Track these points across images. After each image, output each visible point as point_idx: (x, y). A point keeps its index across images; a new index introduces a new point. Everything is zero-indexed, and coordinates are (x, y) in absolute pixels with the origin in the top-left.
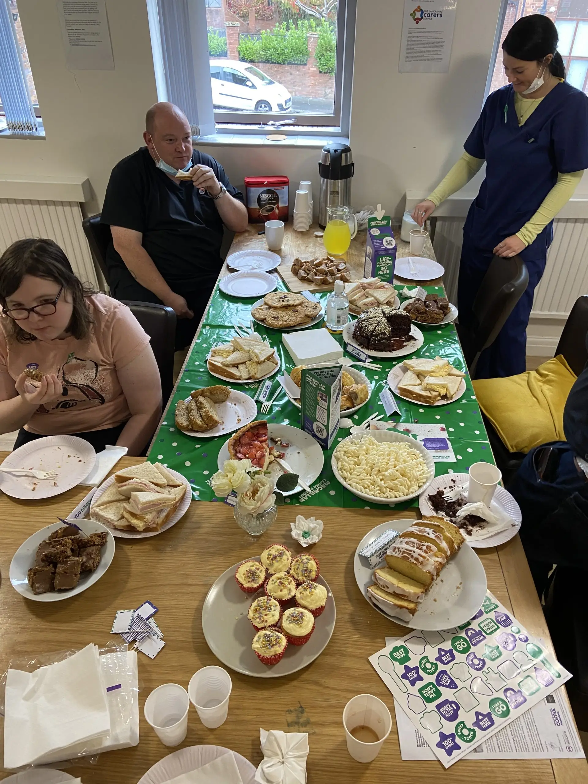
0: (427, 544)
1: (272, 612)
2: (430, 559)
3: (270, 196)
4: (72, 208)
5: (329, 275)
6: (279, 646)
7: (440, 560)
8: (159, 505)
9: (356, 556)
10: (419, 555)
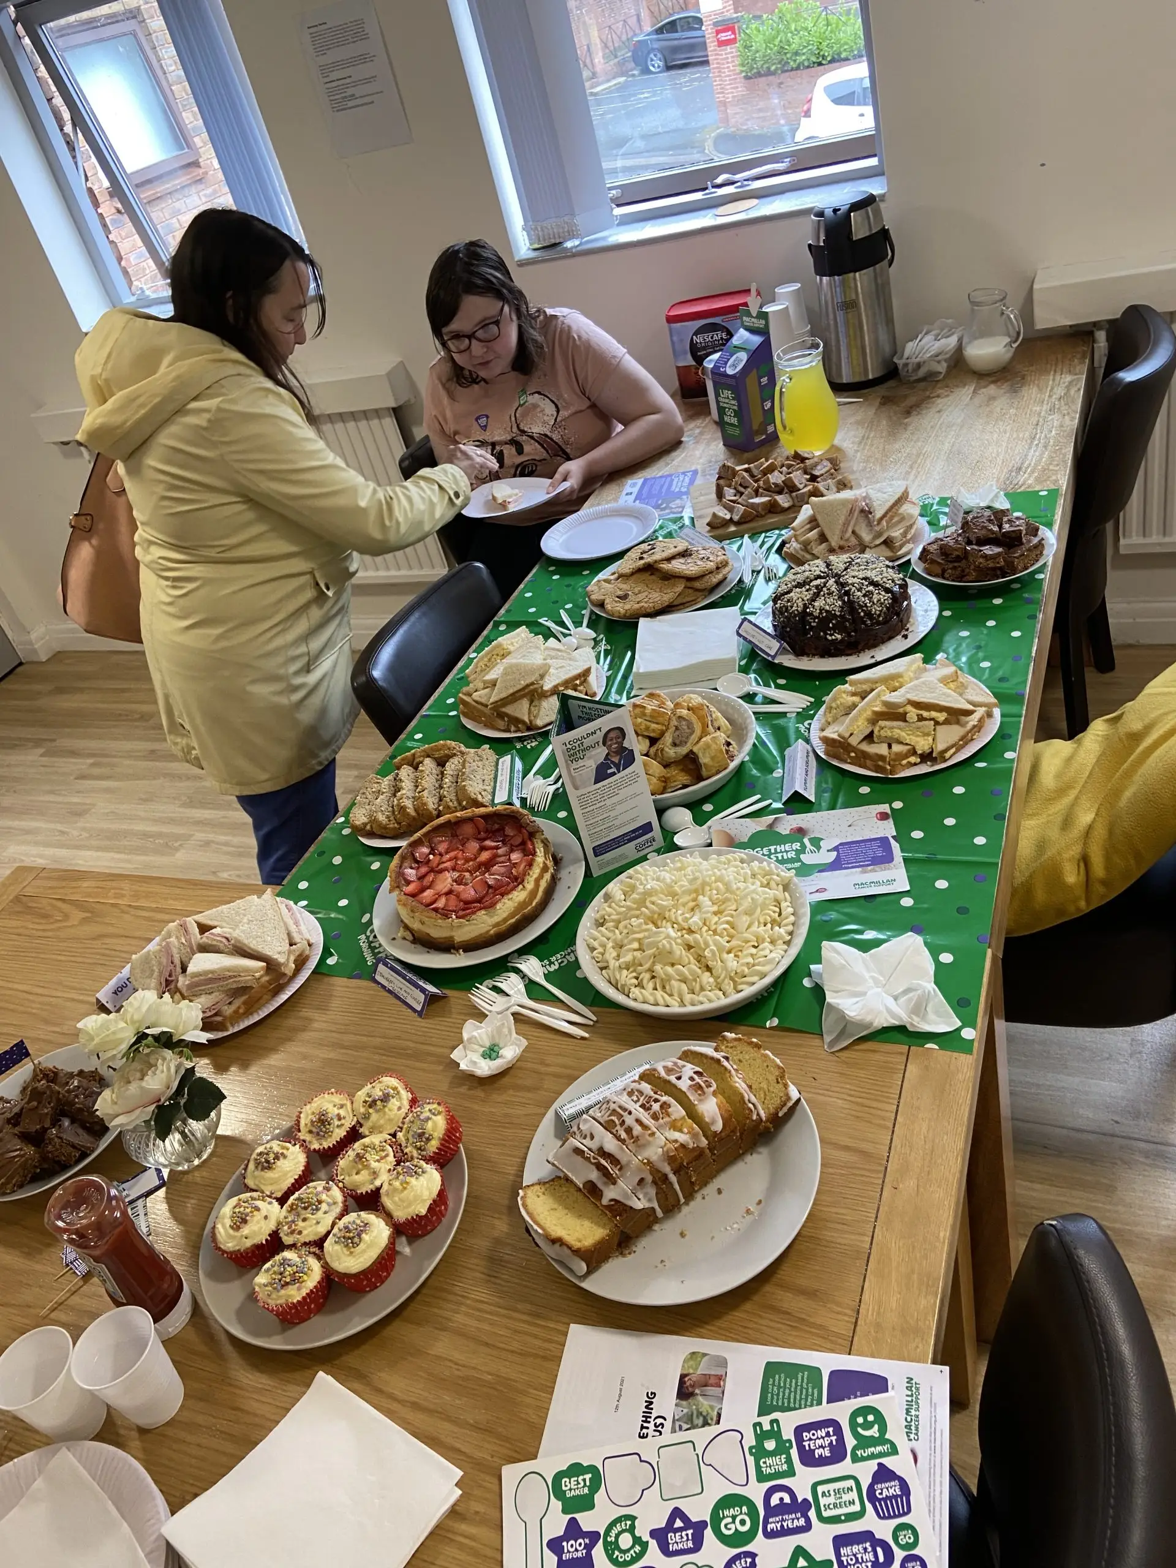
0: (665, 1098)
1: (320, 1214)
2: (658, 1133)
3: (715, 337)
4: (383, 421)
5: (786, 490)
6: (299, 1289)
7: (682, 1138)
8: (225, 978)
9: (550, 1114)
10: (638, 1121)
